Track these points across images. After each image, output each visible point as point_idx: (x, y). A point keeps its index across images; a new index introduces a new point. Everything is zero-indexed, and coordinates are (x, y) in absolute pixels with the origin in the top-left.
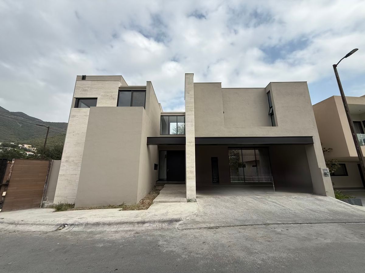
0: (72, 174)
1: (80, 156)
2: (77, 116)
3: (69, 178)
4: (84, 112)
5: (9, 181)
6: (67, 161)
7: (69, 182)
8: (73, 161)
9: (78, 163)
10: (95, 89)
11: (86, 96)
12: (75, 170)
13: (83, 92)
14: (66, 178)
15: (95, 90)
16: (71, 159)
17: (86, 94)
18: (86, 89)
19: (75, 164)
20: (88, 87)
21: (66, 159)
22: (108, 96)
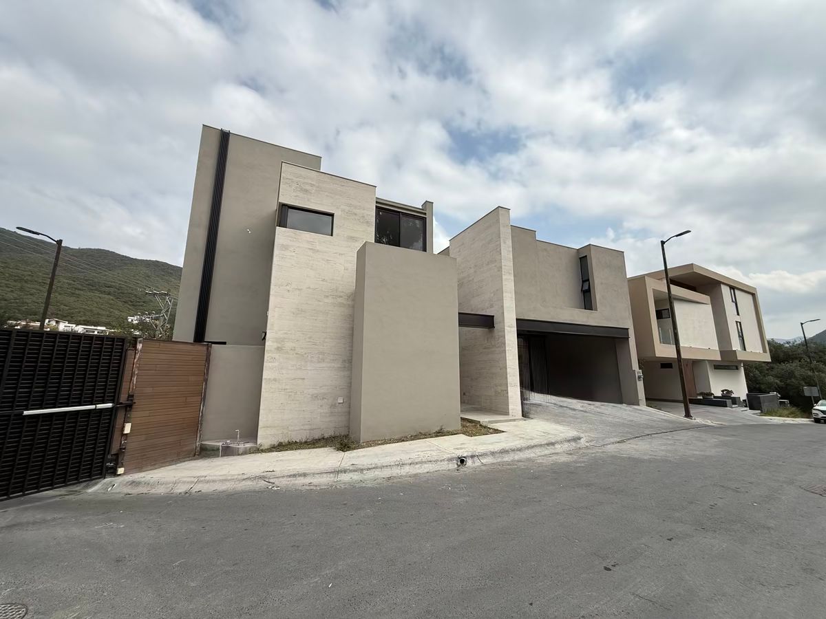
0: (295, 379)
1: (307, 340)
2: (292, 249)
3: (287, 387)
4: (308, 242)
5: (132, 396)
6: (279, 349)
7: (290, 396)
8: (293, 349)
9: (306, 354)
10: (326, 194)
11: (309, 205)
12: (300, 369)
13: (301, 195)
14: (280, 387)
15: (327, 196)
16: (288, 345)
17: (308, 200)
18: (308, 187)
19: (297, 355)
20: (312, 185)
21: (275, 345)
22: (356, 214)
